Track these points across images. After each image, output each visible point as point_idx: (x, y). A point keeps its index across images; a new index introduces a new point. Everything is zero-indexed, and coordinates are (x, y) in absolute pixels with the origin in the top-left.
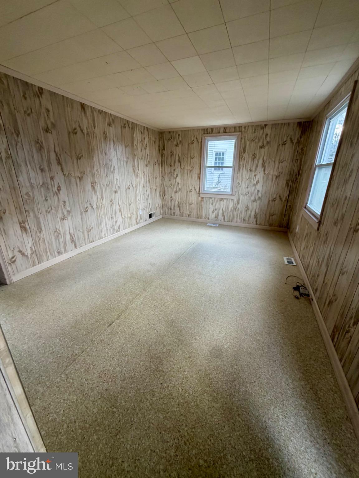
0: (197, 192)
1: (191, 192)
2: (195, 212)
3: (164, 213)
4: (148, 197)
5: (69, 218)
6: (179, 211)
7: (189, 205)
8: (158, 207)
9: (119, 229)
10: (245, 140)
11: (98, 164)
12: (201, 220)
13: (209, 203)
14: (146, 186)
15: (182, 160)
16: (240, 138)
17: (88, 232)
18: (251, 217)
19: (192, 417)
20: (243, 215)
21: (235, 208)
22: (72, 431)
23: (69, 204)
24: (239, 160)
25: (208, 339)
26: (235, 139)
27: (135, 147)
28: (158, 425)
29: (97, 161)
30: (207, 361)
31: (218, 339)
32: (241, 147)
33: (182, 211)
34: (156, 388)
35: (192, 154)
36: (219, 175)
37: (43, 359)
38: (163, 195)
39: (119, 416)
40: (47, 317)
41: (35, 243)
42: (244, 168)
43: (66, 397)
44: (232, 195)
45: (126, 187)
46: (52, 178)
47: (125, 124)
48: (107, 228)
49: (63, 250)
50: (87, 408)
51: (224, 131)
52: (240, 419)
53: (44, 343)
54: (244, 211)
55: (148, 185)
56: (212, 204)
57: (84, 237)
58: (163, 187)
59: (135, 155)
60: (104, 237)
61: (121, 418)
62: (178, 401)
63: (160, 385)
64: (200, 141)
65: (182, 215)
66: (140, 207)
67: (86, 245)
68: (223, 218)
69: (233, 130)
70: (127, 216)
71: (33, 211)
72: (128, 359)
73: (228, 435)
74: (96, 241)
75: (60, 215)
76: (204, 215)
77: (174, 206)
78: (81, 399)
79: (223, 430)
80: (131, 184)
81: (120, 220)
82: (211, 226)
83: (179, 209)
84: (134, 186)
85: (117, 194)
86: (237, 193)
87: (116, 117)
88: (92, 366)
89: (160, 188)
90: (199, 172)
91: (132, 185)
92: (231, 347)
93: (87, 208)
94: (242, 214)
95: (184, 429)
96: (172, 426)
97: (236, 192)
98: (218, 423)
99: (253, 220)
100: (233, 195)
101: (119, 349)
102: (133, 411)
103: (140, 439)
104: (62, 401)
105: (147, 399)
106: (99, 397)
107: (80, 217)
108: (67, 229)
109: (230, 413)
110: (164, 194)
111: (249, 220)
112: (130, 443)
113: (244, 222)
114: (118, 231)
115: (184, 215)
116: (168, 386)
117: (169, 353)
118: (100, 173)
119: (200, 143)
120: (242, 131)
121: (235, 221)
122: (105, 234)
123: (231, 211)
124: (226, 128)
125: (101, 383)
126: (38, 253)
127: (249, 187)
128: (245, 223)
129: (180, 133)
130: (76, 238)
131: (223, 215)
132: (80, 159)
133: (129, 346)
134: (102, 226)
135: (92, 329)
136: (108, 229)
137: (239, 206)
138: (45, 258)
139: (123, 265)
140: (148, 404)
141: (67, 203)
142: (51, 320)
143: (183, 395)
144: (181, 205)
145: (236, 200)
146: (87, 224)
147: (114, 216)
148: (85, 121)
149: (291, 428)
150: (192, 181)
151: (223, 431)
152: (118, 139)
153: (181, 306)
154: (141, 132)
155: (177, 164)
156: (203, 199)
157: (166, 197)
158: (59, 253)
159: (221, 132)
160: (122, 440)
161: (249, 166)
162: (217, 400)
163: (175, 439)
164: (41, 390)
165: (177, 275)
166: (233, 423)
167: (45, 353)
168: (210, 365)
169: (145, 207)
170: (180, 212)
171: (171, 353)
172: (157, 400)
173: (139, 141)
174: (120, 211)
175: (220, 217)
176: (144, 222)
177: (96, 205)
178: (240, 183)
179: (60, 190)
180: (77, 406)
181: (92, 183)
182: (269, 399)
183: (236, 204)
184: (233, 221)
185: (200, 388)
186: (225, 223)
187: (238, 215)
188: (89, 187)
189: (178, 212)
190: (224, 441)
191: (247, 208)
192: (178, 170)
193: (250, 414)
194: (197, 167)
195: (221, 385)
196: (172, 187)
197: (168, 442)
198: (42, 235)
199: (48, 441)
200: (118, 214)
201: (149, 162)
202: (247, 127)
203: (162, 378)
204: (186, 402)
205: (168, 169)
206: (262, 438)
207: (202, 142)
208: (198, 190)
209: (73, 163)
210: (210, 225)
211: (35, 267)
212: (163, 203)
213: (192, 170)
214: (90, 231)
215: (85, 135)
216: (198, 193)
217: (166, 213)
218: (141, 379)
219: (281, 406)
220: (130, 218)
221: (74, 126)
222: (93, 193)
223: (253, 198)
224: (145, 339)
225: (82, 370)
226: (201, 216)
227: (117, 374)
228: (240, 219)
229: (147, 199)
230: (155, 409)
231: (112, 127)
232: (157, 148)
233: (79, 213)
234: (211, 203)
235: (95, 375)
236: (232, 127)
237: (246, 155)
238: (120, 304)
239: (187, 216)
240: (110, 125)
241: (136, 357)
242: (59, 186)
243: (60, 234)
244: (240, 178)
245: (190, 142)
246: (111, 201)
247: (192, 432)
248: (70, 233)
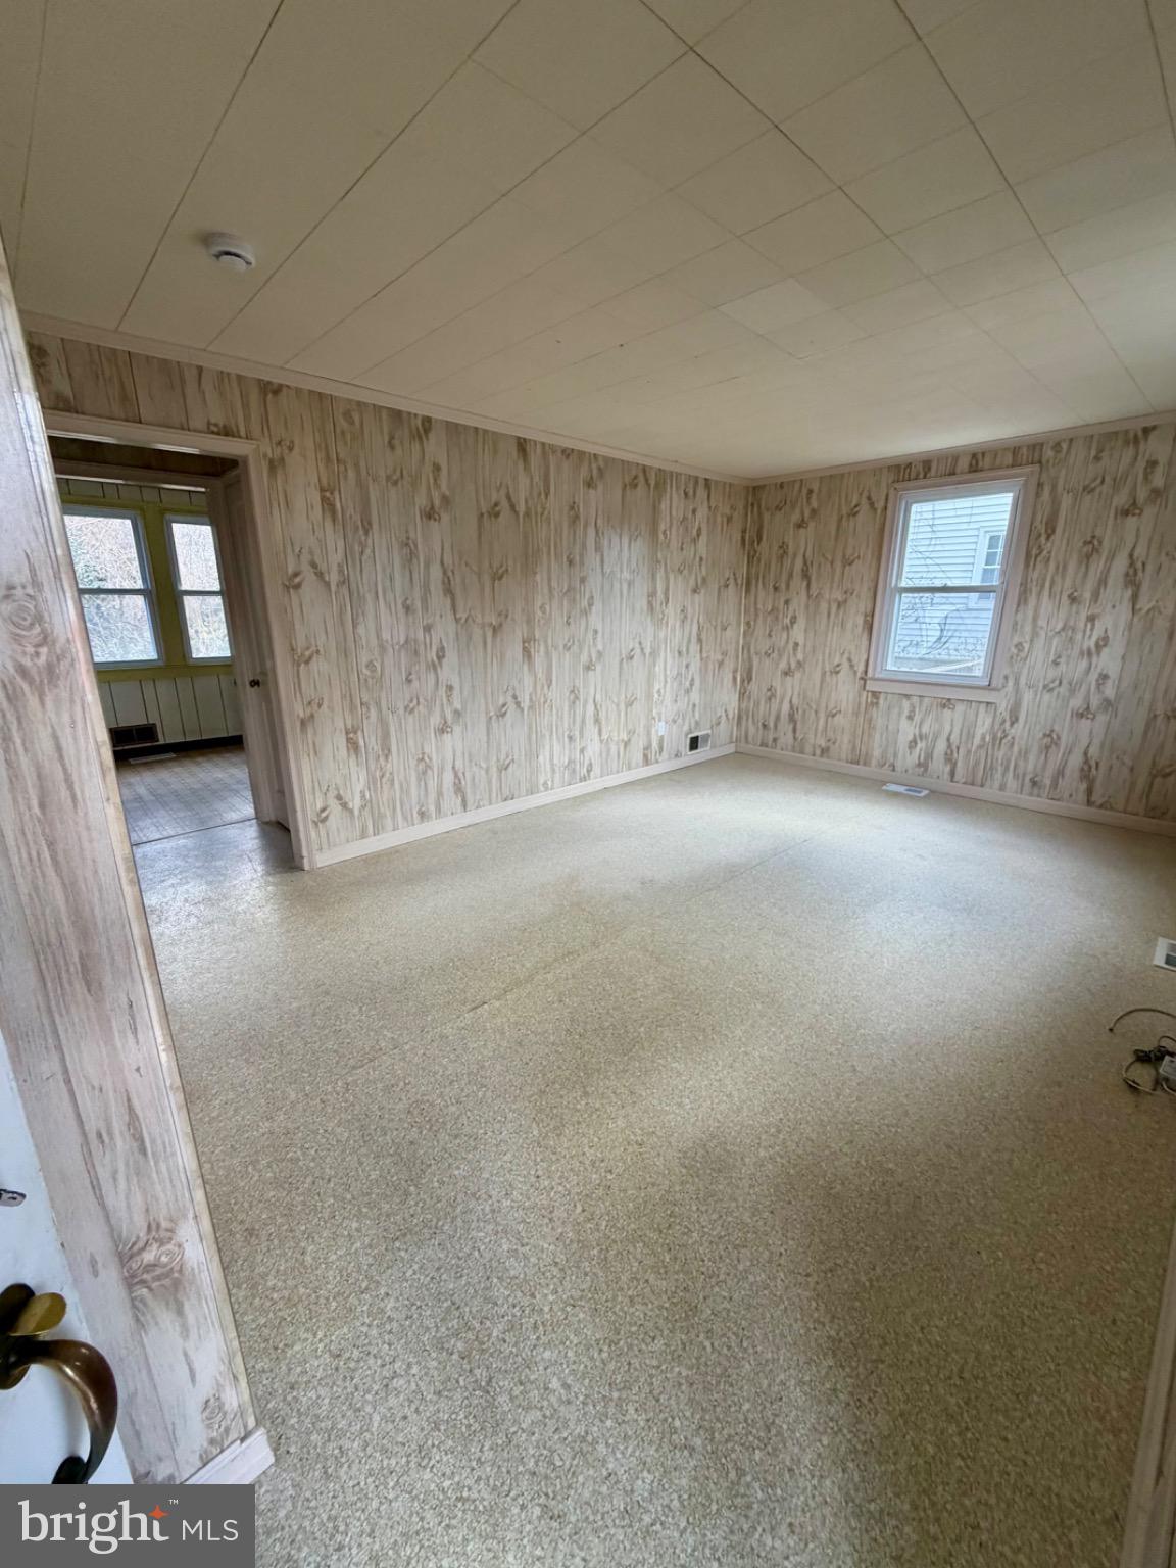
0: (859, 675)
1: (838, 672)
2: (846, 741)
3: (743, 739)
4: (692, 685)
5: (457, 729)
6: (790, 734)
7: (827, 716)
8: (724, 717)
9: (589, 771)
10: (1054, 487)
11: (546, 591)
12: (867, 768)
13: (900, 714)
14: (688, 653)
15: (813, 572)
16: (1034, 481)
17: (500, 771)
18: (1067, 772)
19: (579, 1281)
20: (1031, 764)
21: (998, 739)
22: (319, 1194)
23: (461, 693)
24: (1027, 565)
25: (718, 1116)
26: (1017, 488)
27: (661, 537)
28: (491, 1260)
29: (546, 581)
30: (684, 1171)
31: (750, 1125)
32: (1039, 517)
33: (800, 736)
34: (520, 1182)
35: (849, 552)
36: (946, 617)
37: (317, 1039)
38: (743, 681)
39: (417, 1204)
40: (353, 955)
41: (372, 782)
42: (1046, 592)
43: (330, 1126)
44: (989, 687)
45: (621, 654)
46: (428, 629)
47: (636, 477)
48: (552, 764)
49: (432, 808)
50: (361, 1163)
51: (971, 465)
52: (707, 1344)
53: (328, 1008)
54: (1035, 750)
55: (694, 647)
56: (910, 718)
57: (490, 782)
58: (746, 656)
59: (658, 562)
60: (542, 789)
61: (419, 1210)
62: (560, 1230)
63: (533, 1179)
64: (880, 505)
65: (799, 747)
66: (659, 714)
67: (490, 804)
68: (948, 768)
69: (1009, 459)
70: (615, 739)
71: (378, 705)
72: (484, 1096)
73: (655, 1362)
74: (519, 797)
75: (435, 720)
76: (877, 753)
77: (778, 718)
78: (355, 1142)
79: (647, 1345)
80: (637, 646)
81: (594, 749)
82: (896, 795)
83: (791, 726)
84: (648, 651)
85: (591, 673)
86: (1011, 683)
87: (609, 461)
88: (402, 1084)
89: (737, 657)
90: (869, 610)
91: (642, 649)
92: (778, 1159)
93: (504, 706)
94: (1026, 759)
95: (546, 1295)
96: (522, 1276)
97: (1006, 678)
98: (639, 1323)
99: (1071, 782)
100: (994, 689)
101: (473, 1069)
102: (449, 1209)
103: (438, 1269)
104: (321, 1131)
105: (490, 1197)
106: (391, 1152)
107: (483, 727)
108: (449, 756)
109: (687, 1315)
110: (748, 677)
111: (1055, 784)
112: (416, 1267)
113: (1036, 791)
114: (584, 779)
115: (808, 749)
116: (553, 1188)
117: (590, 1116)
118: (551, 614)
119: (879, 512)
120: (1044, 461)
121: (997, 784)
122: (545, 783)
123: (980, 747)
124: (980, 457)
125: (406, 1125)
126: (375, 807)
127: (1062, 661)
128: (1039, 796)
129: (815, 487)
130: (466, 783)
131: (949, 758)
132: (500, 578)
133: (498, 1067)
134: (541, 758)
135: (433, 1005)
136: (557, 769)
137: (1017, 730)
138: (389, 822)
139: (567, 870)
140: (488, 1208)
141: (456, 692)
142: (359, 964)
143: (578, 1224)
144: (799, 716)
145: (1003, 707)
146: (499, 750)
147: (577, 733)
148: (523, 481)
149: (862, 1438)
150: (844, 640)
151: (644, 1347)
152: (609, 521)
153: (678, 1008)
154: (686, 494)
155: (798, 582)
156: (878, 698)
157: (753, 687)
158: (423, 815)
159: (958, 470)
160: (403, 1253)
161: (1068, 582)
162: (666, 1272)
163: (514, 1306)
164: (293, 1096)
165: (706, 924)
166: (684, 1344)
167: (323, 1028)
168: (688, 1182)
169: (678, 713)
170: (795, 739)
171: (595, 1116)
172: (513, 1207)
173: (674, 522)
174: (597, 721)
175: (938, 765)
176: (669, 759)
177: (531, 700)
178: (1026, 646)
179: (444, 657)
180: (343, 1151)
181: (524, 642)
182: (829, 1337)
183: (1004, 721)
184: (988, 783)
185: (633, 1226)
186: (958, 788)
187: (1009, 761)
188: (515, 651)
189: (786, 739)
190: (636, 1369)
191: (1051, 741)
192: (799, 602)
193: (745, 1345)
194: (864, 591)
195: (696, 1242)
196: (775, 655)
197: (496, 1304)
198: (389, 765)
199: (272, 1194)
200: (591, 730)
201: (704, 580)
202: (1064, 446)
203: (545, 1165)
204: (579, 1242)
205: (764, 599)
206: (751, 1416)
207: (886, 508)
208: (860, 668)
209: (482, 590)
210: (893, 788)
211: (365, 841)
212: (744, 706)
213: (846, 601)
214: (506, 769)
215: (521, 519)
216: (862, 678)
217: (750, 739)
218: (494, 1149)
219: (861, 1369)
220: (626, 744)
221: (494, 498)
222: (525, 667)
223: (1077, 703)
224: (544, 1063)
225: (380, 1086)
226: (867, 754)
227: (448, 1118)
228: (1016, 776)
229: (688, 691)
230: (497, 1224)
231: (595, 488)
232: (737, 536)
233: (483, 719)
234: (906, 713)
235: (401, 1105)
236: (1006, 449)
237: (1057, 545)
238: (517, 966)
239: (818, 752)
240: (589, 484)
241: (505, 1098)
242: (442, 649)
243: (431, 768)
244: (1028, 628)
245: (845, 511)
246: (572, 691)
247: (563, 1309)
248: (454, 767)
